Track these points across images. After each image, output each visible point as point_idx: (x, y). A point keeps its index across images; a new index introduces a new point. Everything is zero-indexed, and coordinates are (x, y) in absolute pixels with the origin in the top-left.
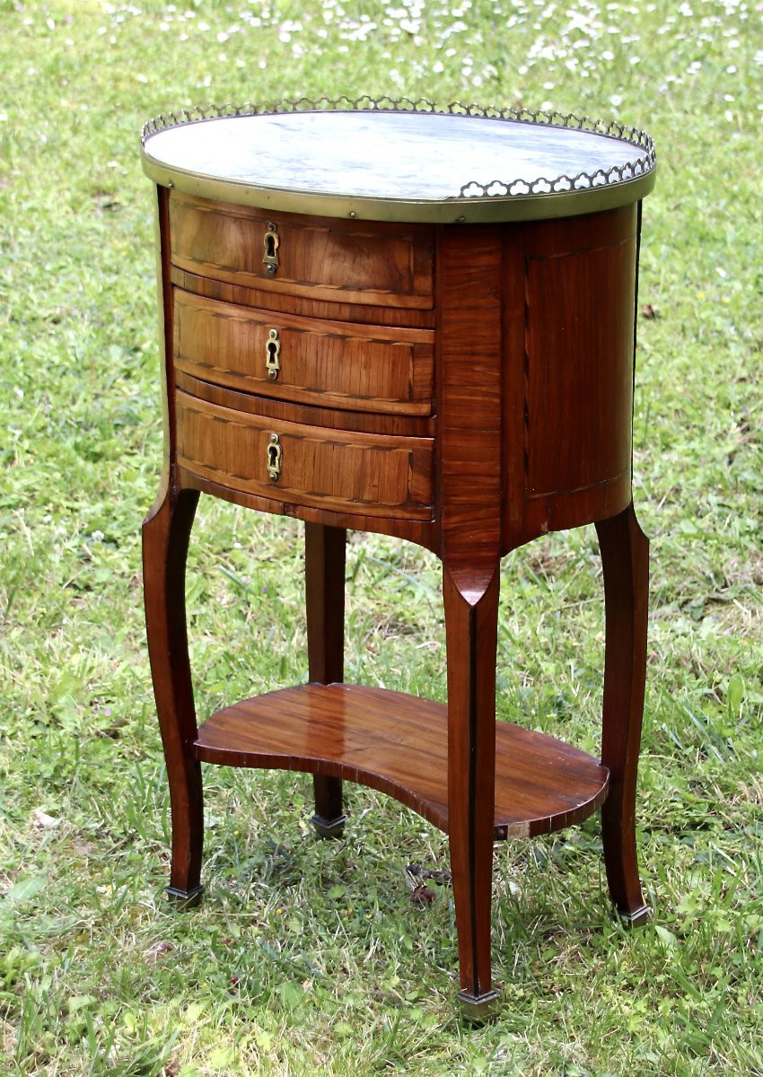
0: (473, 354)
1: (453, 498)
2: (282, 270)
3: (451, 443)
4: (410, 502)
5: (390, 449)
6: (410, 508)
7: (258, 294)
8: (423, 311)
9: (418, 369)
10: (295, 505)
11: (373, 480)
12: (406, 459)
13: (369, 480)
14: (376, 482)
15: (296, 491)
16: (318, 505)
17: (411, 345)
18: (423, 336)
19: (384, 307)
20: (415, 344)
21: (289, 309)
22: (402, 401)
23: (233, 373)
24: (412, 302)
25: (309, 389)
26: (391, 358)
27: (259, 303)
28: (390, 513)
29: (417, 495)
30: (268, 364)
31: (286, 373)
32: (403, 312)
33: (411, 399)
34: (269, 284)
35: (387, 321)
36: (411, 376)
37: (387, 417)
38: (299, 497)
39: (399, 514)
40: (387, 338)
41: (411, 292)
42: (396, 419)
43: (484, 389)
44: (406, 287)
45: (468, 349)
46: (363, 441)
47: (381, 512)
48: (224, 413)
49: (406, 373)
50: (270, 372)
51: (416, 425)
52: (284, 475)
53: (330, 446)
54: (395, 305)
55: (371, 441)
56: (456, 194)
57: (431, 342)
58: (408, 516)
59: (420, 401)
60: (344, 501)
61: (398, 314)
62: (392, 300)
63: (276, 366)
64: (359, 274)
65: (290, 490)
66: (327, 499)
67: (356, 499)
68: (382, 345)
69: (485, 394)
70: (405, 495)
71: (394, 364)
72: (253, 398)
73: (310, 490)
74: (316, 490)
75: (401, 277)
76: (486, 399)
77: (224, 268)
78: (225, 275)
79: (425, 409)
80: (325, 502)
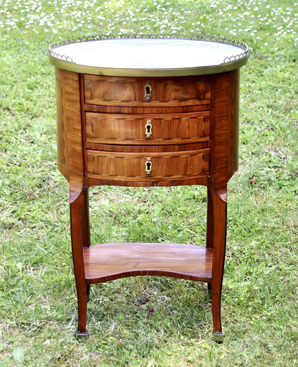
0: (222, 117)
1: (217, 167)
2: (153, 98)
3: (216, 148)
4: (203, 171)
5: (196, 155)
6: (203, 174)
7: (141, 109)
8: (207, 105)
9: (206, 125)
10: (157, 182)
11: (190, 167)
12: (201, 157)
13: (189, 167)
14: (191, 167)
15: (159, 177)
16: (168, 180)
17: (203, 117)
18: (207, 113)
19: (194, 106)
20: (205, 116)
21: (156, 112)
22: (201, 137)
23: (128, 139)
24: (205, 102)
25: (165, 139)
26: (197, 123)
27: (141, 112)
28: (196, 177)
29: (205, 169)
30: (147, 133)
31: (155, 135)
32: (201, 106)
33: (204, 136)
34: (146, 104)
35: (195, 110)
36: (203, 128)
37: (195, 144)
38: (160, 178)
39: (200, 177)
40: (195, 116)
41: (204, 98)
42: (198, 144)
43: (224, 128)
44: (202, 97)
45: (221, 115)
46: (186, 154)
47: (193, 177)
48: (122, 155)
49: (202, 127)
50: (148, 136)
51: (204, 145)
52: (153, 172)
53: (174, 158)
54: (199, 104)
55: (189, 153)
56: (223, 62)
57: (209, 115)
58: (202, 177)
59: (206, 136)
60: (179, 176)
61: (199, 107)
62: (198, 103)
63: (150, 133)
64: (186, 95)
65: (156, 177)
66: (172, 177)
67: (185, 175)
68: (194, 119)
69: (225, 130)
70: (201, 170)
71: (198, 125)
72: (138, 147)
73: (165, 175)
74: (168, 175)
75: (201, 94)
76: (225, 131)
77: (123, 101)
78: (124, 104)
79: (207, 139)
80: (172, 178)
